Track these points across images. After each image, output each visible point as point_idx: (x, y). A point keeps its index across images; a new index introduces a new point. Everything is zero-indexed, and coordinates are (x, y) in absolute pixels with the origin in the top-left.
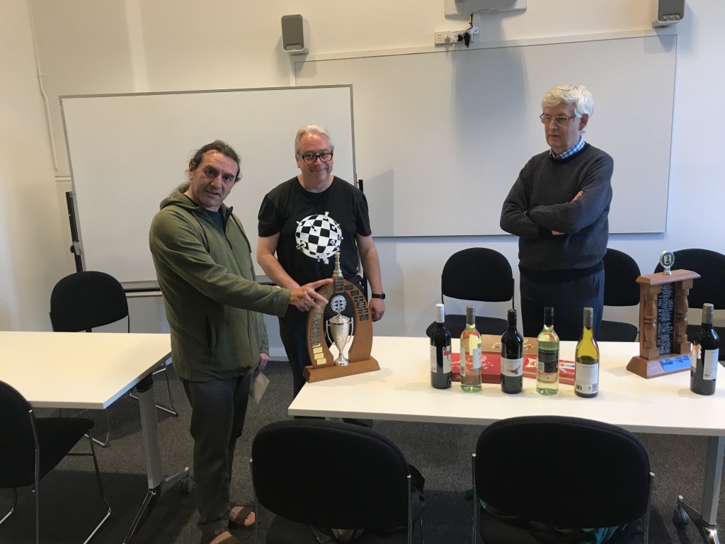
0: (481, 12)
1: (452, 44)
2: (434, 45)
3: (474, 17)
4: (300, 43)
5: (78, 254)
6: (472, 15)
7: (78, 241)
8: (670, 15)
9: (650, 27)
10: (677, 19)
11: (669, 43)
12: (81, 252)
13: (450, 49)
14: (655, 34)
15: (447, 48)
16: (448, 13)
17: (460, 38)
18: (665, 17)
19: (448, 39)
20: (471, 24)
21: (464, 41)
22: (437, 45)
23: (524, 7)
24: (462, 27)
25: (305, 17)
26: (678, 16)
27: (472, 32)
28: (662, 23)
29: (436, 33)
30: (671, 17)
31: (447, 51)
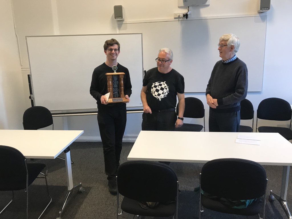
0: (193, 6)
1: (180, 18)
2: (173, 18)
3: (189, 8)
4: (122, 17)
5: (32, 99)
6: (189, 7)
7: (32, 94)
8: (265, 8)
9: (257, 13)
10: (267, 10)
11: (264, 19)
12: (34, 99)
13: (180, 20)
14: (259, 15)
15: (179, 19)
16: (179, 6)
17: (184, 15)
18: (263, 9)
19: (179, 16)
20: (188, 10)
21: (185, 17)
22: (175, 18)
23: (209, 4)
24: (185, 11)
25: (123, 6)
26: (268, 9)
27: (188, 13)
28: (261, 11)
29: (174, 14)
30: (265, 9)
31: (179, 21)
